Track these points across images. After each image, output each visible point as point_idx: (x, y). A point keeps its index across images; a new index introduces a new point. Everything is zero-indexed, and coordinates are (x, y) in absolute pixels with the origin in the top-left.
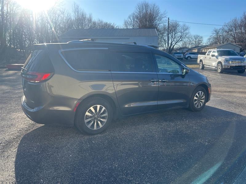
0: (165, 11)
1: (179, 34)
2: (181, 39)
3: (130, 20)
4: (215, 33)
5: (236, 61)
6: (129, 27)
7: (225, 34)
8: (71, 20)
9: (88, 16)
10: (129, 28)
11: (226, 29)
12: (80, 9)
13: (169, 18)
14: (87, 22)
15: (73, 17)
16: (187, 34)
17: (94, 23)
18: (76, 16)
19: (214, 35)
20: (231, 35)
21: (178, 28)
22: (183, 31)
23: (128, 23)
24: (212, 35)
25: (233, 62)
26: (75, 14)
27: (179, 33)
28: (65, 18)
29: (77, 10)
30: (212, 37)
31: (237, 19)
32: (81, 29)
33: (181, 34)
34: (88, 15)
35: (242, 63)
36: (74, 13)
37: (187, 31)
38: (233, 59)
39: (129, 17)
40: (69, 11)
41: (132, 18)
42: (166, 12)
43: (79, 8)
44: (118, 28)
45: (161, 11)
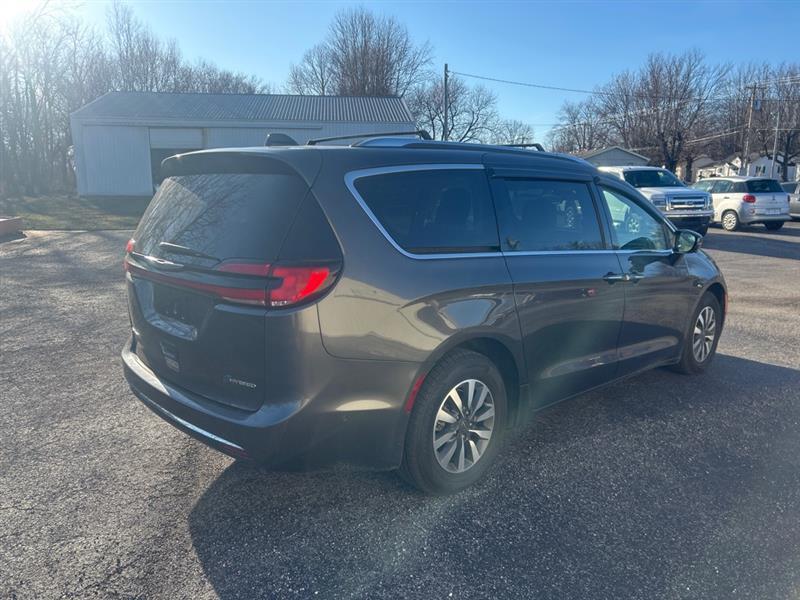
0: (428, 42)
1: (465, 118)
2: (470, 134)
3: (310, 68)
4: (567, 116)
5: (683, 203)
6: (306, 90)
7: (595, 119)
8: (103, 60)
9: (164, 49)
10: (305, 93)
11: (600, 103)
12: (136, 23)
13: (446, 66)
14: (160, 71)
15: (110, 48)
16: (489, 116)
17: (187, 75)
18: (123, 48)
19: (565, 122)
20: (614, 123)
21: (461, 98)
22: (475, 108)
23: (302, 76)
24: (559, 122)
25: (676, 206)
26: (119, 38)
27: (465, 114)
28: (81, 52)
29: (123, 24)
30: (559, 128)
31: (631, 73)
32: (141, 91)
33: (471, 119)
34: (166, 46)
35: (701, 208)
36: (115, 36)
37: (489, 109)
38: (675, 198)
39: (308, 59)
40: (96, 30)
41: (315, 62)
42: (430, 47)
43: (132, 19)
44: (265, 92)
45: (416, 43)
